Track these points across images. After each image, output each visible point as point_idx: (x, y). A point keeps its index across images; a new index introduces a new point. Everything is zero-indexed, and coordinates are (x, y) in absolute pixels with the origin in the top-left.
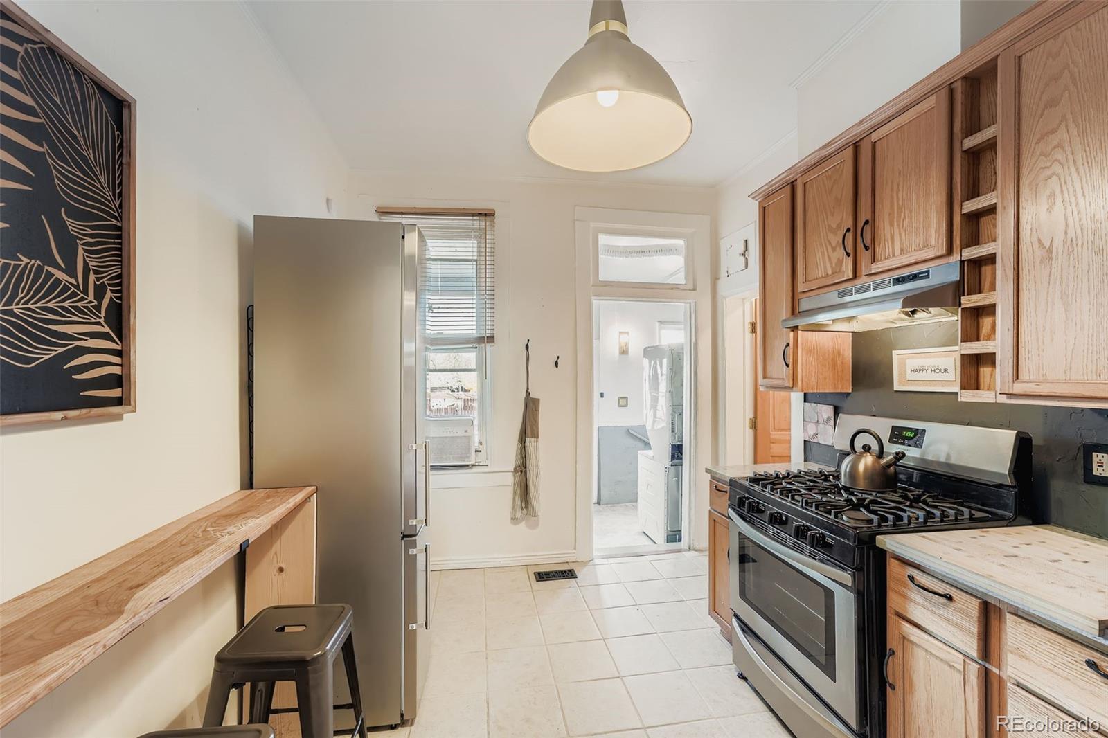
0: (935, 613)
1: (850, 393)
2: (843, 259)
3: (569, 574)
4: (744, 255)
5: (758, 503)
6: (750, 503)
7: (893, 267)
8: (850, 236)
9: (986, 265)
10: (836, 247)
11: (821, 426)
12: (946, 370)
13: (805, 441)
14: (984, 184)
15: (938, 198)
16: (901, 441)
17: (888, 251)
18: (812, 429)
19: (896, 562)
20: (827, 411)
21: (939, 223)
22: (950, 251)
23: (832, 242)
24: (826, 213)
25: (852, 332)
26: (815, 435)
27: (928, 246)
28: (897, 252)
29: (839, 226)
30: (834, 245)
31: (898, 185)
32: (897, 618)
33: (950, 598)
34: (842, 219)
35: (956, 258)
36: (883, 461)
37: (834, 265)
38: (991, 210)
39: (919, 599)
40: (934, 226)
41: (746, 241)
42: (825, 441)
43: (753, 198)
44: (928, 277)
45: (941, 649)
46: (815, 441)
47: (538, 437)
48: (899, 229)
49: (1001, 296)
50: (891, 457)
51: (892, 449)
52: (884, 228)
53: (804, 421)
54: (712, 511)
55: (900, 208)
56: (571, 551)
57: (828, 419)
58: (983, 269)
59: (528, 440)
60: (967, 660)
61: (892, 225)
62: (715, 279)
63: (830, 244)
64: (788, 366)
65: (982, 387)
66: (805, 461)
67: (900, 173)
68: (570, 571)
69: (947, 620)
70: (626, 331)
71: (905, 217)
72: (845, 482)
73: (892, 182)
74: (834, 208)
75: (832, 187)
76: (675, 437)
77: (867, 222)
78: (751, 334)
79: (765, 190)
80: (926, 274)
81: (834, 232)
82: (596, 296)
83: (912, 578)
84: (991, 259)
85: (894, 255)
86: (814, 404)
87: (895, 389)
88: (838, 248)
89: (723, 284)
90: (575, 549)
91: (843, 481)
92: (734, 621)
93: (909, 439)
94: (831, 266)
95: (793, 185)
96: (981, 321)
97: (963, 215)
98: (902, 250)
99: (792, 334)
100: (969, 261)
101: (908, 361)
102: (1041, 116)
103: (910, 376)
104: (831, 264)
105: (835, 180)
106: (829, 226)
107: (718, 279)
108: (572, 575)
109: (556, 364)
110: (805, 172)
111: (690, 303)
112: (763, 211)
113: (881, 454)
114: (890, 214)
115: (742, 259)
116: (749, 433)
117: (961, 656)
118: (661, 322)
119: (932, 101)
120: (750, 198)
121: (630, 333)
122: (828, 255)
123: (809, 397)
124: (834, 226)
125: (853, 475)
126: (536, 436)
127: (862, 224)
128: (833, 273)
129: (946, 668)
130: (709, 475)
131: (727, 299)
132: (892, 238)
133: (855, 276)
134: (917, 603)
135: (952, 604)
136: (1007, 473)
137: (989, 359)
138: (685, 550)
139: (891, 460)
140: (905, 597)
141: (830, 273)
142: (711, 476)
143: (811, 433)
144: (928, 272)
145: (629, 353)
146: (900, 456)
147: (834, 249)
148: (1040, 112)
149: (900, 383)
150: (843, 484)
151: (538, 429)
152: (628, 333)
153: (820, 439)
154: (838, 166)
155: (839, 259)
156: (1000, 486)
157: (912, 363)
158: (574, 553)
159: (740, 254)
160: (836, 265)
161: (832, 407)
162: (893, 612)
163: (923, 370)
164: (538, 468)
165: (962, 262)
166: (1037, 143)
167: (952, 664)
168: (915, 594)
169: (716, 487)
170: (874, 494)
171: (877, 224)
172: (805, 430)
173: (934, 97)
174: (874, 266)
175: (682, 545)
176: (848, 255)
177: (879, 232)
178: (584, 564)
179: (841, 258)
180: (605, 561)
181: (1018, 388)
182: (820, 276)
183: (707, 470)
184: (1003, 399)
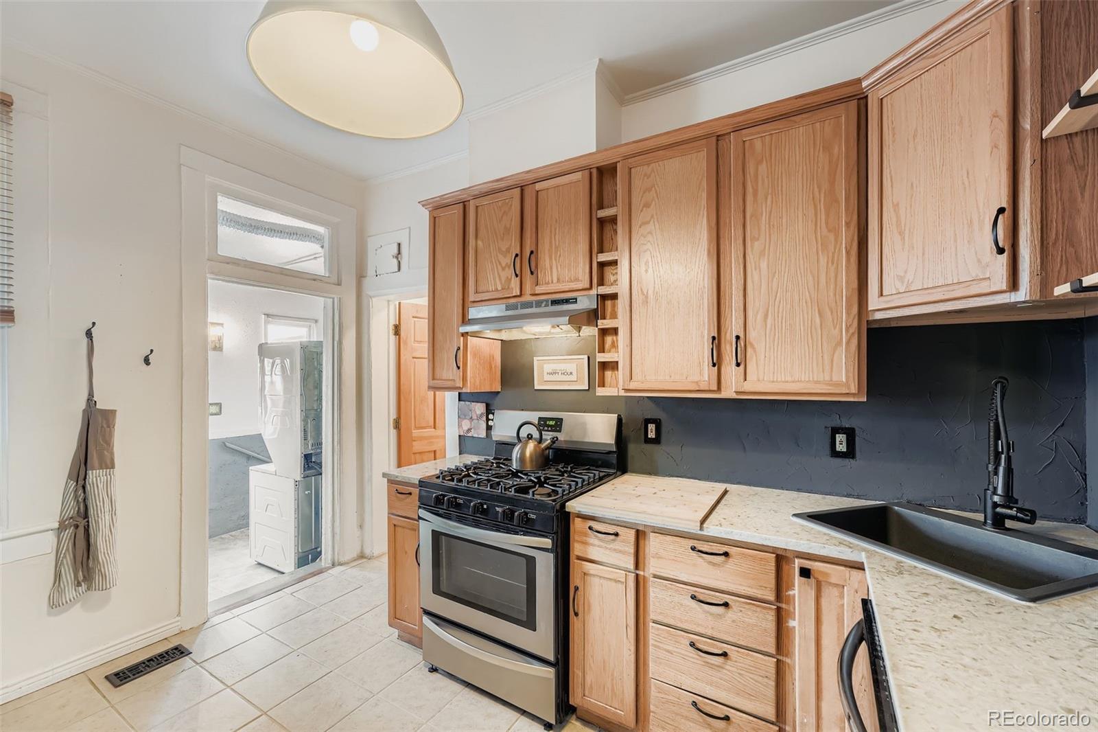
0: (607, 548)
1: (499, 392)
2: (511, 278)
3: (179, 652)
4: (397, 258)
5: (456, 498)
6: (449, 499)
7: (553, 291)
8: (518, 259)
9: (608, 300)
10: (505, 267)
11: (476, 421)
12: (571, 373)
13: (460, 436)
14: (606, 245)
15: (583, 246)
16: (546, 428)
17: (548, 278)
18: (466, 425)
19: (580, 519)
20: (480, 408)
21: (584, 264)
22: (591, 288)
23: (502, 262)
24: (497, 237)
25: (501, 340)
26: (469, 430)
27: (577, 280)
28: (555, 280)
29: (508, 250)
30: (504, 265)
31: (555, 229)
32: (579, 561)
33: (616, 535)
34: (511, 245)
35: (594, 292)
36: (543, 445)
37: (503, 282)
38: (614, 263)
39: (596, 542)
40: (581, 265)
41: (399, 244)
42: (478, 435)
43: (423, 206)
44: (576, 302)
45: (612, 572)
46: (470, 435)
47: (113, 467)
48: (556, 262)
49: (621, 322)
50: (549, 441)
51: (548, 436)
52: (545, 260)
53: (459, 417)
54: (392, 516)
55: (557, 248)
56: (174, 620)
57: (481, 415)
58: (606, 302)
59: (92, 475)
60: (627, 573)
61: (551, 258)
62: (361, 277)
63: (500, 263)
64: (459, 368)
65: (606, 385)
66: (460, 454)
67: (556, 221)
68: (176, 648)
69: (615, 550)
70: (221, 322)
71: (560, 255)
72: (517, 467)
73: (551, 226)
74: (504, 234)
75: (502, 217)
76: (308, 445)
77: (532, 252)
78: (394, 336)
79: (437, 201)
80: (575, 301)
81: (505, 253)
82: (212, 273)
83: (590, 528)
84: (614, 297)
85: (552, 282)
86: (467, 403)
87: (536, 388)
88: (507, 269)
89: (368, 282)
90: (179, 615)
91: (515, 466)
92: (426, 620)
93: (551, 426)
94: (501, 283)
95: (465, 204)
96: (605, 338)
97: (598, 262)
98: (558, 280)
99: (462, 338)
100: (600, 295)
101: (545, 366)
102: (642, 211)
103: (547, 378)
104: (500, 279)
105: (505, 212)
106: (499, 249)
107: (365, 277)
108: (182, 653)
109: (147, 361)
110: (476, 197)
111: (333, 298)
112: (434, 222)
113: (540, 441)
114: (549, 250)
115: (395, 261)
116: (393, 432)
117: (623, 572)
118: (268, 315)
119: (578, 176)
120: (419, 204)
121: (224, 326)
122: (498, 274)
123: (463, 397)
124: (504, 250)
125: (522, 459)
126: (108, 464)
127: (528, 255)
128: (503, 289)
129: (614, 584)
130: (386, 480)
131: (373, 299)
132: (551, 268)
133: (521, 295)
134: (593, 545)
135: (619, 538)
136: (614, 442)
137: (614, 366)
138: (329, 568)
139: (549, 444)
140: (585, 543)
141: (499, 288)
142: (388, 480)
143: (465, 428)
144: (576, 299)
145: (224, 350)
146: (554, 440)
147: (503, 269)
148: (641, 208)
149: (538, 384)
150: (515, 467)
151: (112, 454)
152: (222, 324)
153: (473, 433)
154: (507, 201)
155: (507, 278)
156: (610, 452)
157: (548, 368)
158: (178, 621)
159: (393, 257)
160: (505, 281)
161: (484, 404)
162: (574, 557)
163: (555, 373)
164: (113, 512)
165: (598, 295)
166: (640, 227)
167: (618, 579)
168: (593, 539)
169: (397, 490)
170: (540, 472)
171: (539, 255)
172: (460, 426)
173: (580, 173)
174: (537, 288)
175: (323, 564)
176: (517, 276)
177: (541, 263)
178: (196, 630)
179: (510, 277)
180: (228, 615)
181: (632, 386)
182: (491, 290)
183: (384, 475)
184: (622, 393)
